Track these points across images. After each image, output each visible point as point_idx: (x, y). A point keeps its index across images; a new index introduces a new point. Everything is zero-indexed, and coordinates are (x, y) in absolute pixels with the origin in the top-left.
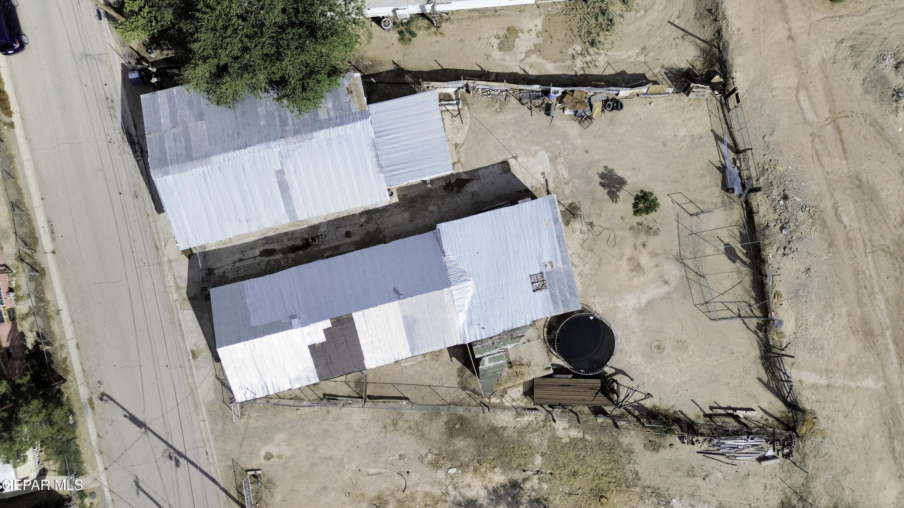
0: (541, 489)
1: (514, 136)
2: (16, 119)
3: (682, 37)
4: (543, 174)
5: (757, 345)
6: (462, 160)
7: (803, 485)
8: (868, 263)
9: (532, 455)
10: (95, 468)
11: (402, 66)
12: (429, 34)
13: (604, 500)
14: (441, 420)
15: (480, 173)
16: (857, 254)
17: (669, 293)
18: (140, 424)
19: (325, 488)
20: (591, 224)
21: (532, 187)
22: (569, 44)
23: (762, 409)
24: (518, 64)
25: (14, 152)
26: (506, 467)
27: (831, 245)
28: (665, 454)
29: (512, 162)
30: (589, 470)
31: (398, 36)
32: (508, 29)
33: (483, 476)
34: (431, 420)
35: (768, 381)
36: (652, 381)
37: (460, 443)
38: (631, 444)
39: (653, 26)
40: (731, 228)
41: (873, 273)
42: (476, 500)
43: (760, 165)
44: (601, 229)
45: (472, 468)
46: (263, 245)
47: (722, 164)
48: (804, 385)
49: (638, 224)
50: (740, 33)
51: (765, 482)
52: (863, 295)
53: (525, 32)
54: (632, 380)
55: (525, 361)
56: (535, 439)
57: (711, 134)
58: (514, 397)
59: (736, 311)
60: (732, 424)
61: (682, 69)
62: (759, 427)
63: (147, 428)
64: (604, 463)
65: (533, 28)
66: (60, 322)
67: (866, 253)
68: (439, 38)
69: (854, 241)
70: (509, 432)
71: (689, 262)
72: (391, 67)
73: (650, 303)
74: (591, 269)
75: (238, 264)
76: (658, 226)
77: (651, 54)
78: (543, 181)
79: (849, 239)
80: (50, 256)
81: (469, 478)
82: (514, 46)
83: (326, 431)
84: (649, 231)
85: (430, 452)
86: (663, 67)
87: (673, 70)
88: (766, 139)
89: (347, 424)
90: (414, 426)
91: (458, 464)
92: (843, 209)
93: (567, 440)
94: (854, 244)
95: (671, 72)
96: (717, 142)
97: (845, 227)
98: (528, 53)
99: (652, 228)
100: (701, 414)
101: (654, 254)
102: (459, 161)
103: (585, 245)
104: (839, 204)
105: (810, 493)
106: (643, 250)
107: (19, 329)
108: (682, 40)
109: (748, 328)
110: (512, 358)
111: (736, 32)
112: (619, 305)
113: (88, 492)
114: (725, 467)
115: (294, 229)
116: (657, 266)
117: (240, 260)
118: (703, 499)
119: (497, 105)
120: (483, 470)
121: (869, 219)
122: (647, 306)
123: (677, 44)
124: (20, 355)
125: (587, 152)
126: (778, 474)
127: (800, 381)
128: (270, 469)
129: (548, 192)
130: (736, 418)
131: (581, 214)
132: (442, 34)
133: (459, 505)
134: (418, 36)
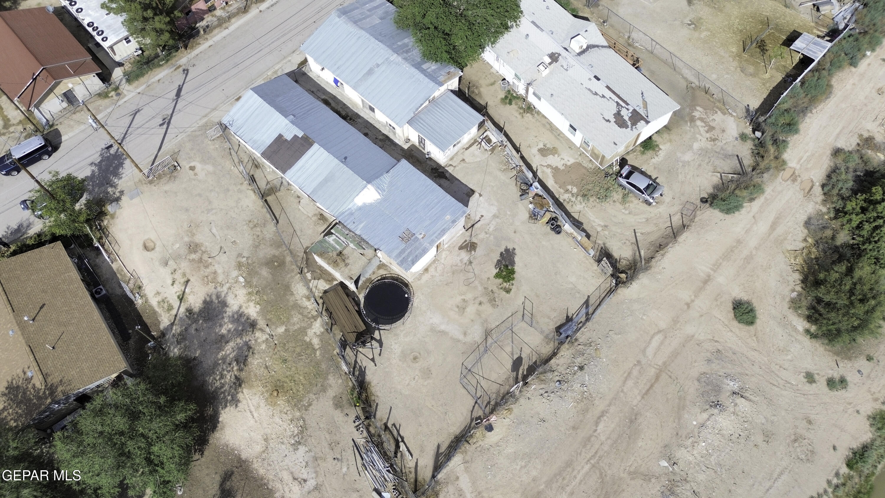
0: (260, 344)
1: (493, 187)
3: (632, 243)
4: (482, 216)
5: (463, 427)
6: (457, 168)
8: (583, 467)
9: (283, 323)
10: (137, 87)
11: (488, 108)
12: (517, 111)
13: (275, 394)
14: (274, 251)
15: (456, 182)
16: (583, 454)
17: (459, 341)
18: (178, 95)
19: (187, 210)
20: (471, 263)
22: (572, 184)
23: (417, 463)
24: (538, 165)
26: (263, 312)
27: (574, 428)
28: (338, 416)
29: (476, 195)
30: (293, 369)
31: (504, 97)
32: (554, 148)
33: (249, 301)
34: (271, 245)
35: (442, 453)
36: (387, 370)
37: (265, 272)
38: (330, 386)
39: (624, 223)
40: (534, 353)
41: (579, 477)
42: (227, 306)
43: (590, 340)
44: (472, 271)
45: (250, 290)
46: (330, 97)
47: (572, 317)
48: (457, 483)
49: (492, 291)
50: (662, 270)
52: (557, 482)
53: (560, 157)
54: (380, 355)
55: (347, 261)
56: (296, 318)
57: (586, 298)
58: (319, 286)
59: (478, 395)
60: (390, 447)
62: (401, 471)
63: (177, 99)
64: (305, 377)
66: (221, 32)
67: (588, 461)
68: (519, 117)
69: (590, 446)
70: (292, 299)
71: (490, 341)
72: (483, 103)
73: (443, 333)
74: (441, 281)
76: (499, 304)
77: (606, 233)
78: (477, 219)
79: (589, 439)
80: (257, 11)
81: (241, 292)
82: (546, 156)
84: (493, 301)
85: (248, 258)
86: (604, 244)
87: (607, 250)
88: (611, 333)
89: (239, 199)
90: (261, 237)
91: (248, 280)
92: (607, 420)
93: (308, 340)
94: (588, 447)
95: (605, 249)
96: (584, 304)
97: (596, 431)
98: (549, 166)
99: (495, 301)
100: (385, 421)
101: (479, 313)
102: (455, 167)
103: (454, 267)
104: (607, 415)
106: (477, 305)
107: (205, 16)
108: (630, 244)
109: (472, 412)
110: (345, 252)
111: (661, 268)
112: (428, 313)
113: (119, 91)
114: (353, 469)
115: (350, 106)
116: (472, 321)
118: (318, 469)
119: (504, 167)
120: (253, 298)
121: (615, 445)
122: (440, 332)
123: (625, 243)
124: (190, 22)
125: (515, 232)
127: (458, 478)
128: (184, 172)
129: (473, 226)
130: (398, 447)
131: (473, 252)
132: (523, 117)
133: (218, 297)
134: (512, 106)
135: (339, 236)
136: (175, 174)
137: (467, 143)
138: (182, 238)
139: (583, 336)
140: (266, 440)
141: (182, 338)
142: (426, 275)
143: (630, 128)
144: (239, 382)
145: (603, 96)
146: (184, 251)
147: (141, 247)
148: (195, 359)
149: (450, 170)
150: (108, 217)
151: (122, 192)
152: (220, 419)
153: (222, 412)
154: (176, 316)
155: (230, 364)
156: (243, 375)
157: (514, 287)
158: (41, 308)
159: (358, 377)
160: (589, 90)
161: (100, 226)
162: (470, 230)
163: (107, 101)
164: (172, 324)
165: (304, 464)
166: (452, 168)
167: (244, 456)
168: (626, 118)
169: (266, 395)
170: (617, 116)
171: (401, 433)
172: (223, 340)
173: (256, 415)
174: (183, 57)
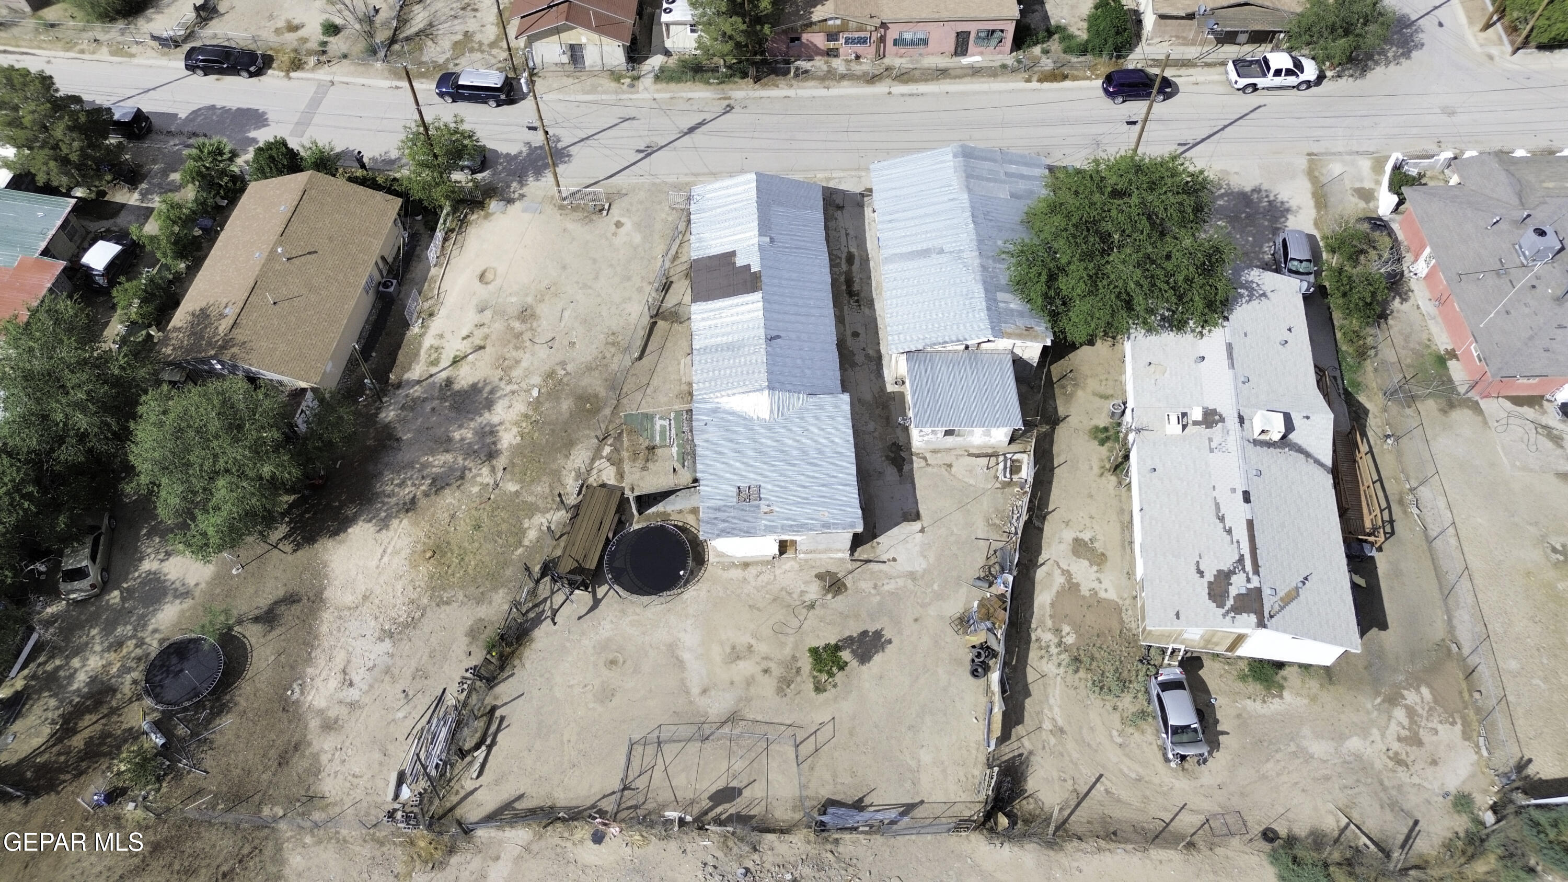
0: (474, 483)
1: (952, 534)
2: (1034, 84)
3: (1075, 790)
4: (894, 560)
5: (573, 803)
6: (929, 469)
7: (337, 833)
9: (521, 481)
10: (658, 91)
11: (1061, 425)
12: (1102, 460)
13: (429, 554)
14: (602, 390)
15: (909, 486)
17: (688, 693)
18: (691, 130)
19: (564, 267)
20: (812, 606)
21: (878, 543)
22: (1077, 628)
23: (476, 789)
24: (1054, 558)
25: (1000, 79)
26: (517, 451)
28: (461, 644)
29: (917, 526)
30: (476, 544)
31: (1102, 425)
32: (1103, 554)
33: (516, 424)
34: (606, 380)
35: (514, 809)
36: (568, 644)
37: (566, 405)
38: (491, 602)
39: (1096, 751)
40: (763, 803)
42: (490, 411)
43: (855, 861)
44: (802, 618)
45: (530, 413)
46: (861, 256)
47: (867, 806)
48: (490, 863)
49: (798, 670)
50: (1073, 871)
51: (365, 778)
53: (1098, 575)
54: (579, 618)
55: (650, 465)
56: (541, 488)
57: (917, 800)
58: (604, 472)
59: (635, 785)
60: (469, 739)
61: (1025, 780)
62: (450, 780)
63: (686, 134)
64: (477, 565)
65: (1103, 586)
66: (817, 88)
68: (1096, 470)
70: (561, 461)
71: (726, 730)
72: (1061, 411)
73: (680, 664)
74: (749, 595)
75: (843, 232)
76: (789, 696)
77: (1053, 741)
78: (884, 557)
80: (887, 90)
81: (520, 407)
82: (1078, 557)
83: (629, 279)
84: (785, 683)
85: (567, 374)
86: (1031, 753)
87: (1024, 766)
89: (630, 299)
90: (605, 362)
91: (541, 399)
93: (526, 525)
95: (1021, 763)
96: (903, 805)
98: (1067, 573)
99: (788, 687)
100: (498, 703)
101: (750, 682)
102: (928, 465)
103: (784, 593)
105: (320, 842)
106: (759, 669)
107: (818, 58)
108: (1071, 788)
109: (604, 797)
110: (659, 451)
111: (1075, 864)
112: (689, 622)
113: (636, 83)
114: (410, 723)
115: (874, 284)
116: (732, 683)
117: (847, 235)
118: (376, 686)
119: (998, 522)
120: (524, 425)
122: (677, 659)
123: (1065, 780)
124: (791, 54)
125: (916, 620)
126: (369, 799)
127: (498, 858)
128: (605, 223)
129: (867, 561)
130: (477, 747)
131: (830, 596)
132: (1102, 474)
133: (492, 392)
134: (1101, 448)
135: (673, 425)
136: (594, 217)
137: (979, 447)
138: (527, 295)
139: (850, 844)
140: (365, 597)
141: (413, 405)
142: (740, 571)
143: (1223, 611)
144: (410, 506)
145: (1229, 532)
146: (513, 310)
147: (479, 272)
148: (398, 440)
149: (917, 463)
150: (482, 213)
151: (522, 196)
152: (350, 530)
153: (360, 523)
154: (431, 376)
155: (423, 478)
156: (423, 502)
157: (833, 690)
158: (309, 253)
159: (527, 621)
160: (1217, 505)
161: (465, 216)
162: (859, 563)
163: (614, 85)
164: (419, 382)
165: (371, 665)
166: (923, 463)
167: (327, 594)
168: (1233, 591)
169: (420, 547)
170: (1222, 577)
171: (500, 737)
172: (446, 444)
173: (386, 559)
174: (743, 89)
